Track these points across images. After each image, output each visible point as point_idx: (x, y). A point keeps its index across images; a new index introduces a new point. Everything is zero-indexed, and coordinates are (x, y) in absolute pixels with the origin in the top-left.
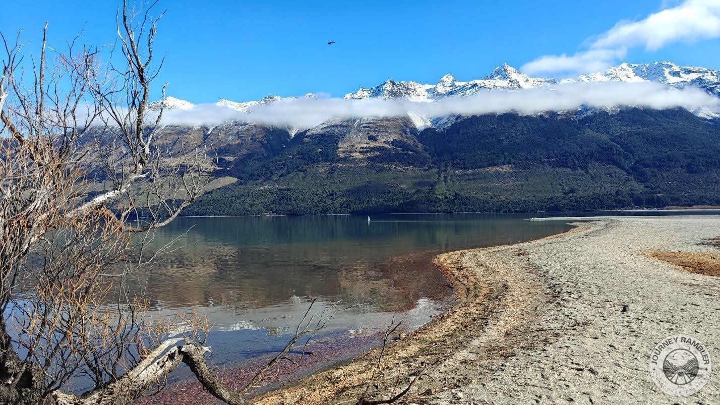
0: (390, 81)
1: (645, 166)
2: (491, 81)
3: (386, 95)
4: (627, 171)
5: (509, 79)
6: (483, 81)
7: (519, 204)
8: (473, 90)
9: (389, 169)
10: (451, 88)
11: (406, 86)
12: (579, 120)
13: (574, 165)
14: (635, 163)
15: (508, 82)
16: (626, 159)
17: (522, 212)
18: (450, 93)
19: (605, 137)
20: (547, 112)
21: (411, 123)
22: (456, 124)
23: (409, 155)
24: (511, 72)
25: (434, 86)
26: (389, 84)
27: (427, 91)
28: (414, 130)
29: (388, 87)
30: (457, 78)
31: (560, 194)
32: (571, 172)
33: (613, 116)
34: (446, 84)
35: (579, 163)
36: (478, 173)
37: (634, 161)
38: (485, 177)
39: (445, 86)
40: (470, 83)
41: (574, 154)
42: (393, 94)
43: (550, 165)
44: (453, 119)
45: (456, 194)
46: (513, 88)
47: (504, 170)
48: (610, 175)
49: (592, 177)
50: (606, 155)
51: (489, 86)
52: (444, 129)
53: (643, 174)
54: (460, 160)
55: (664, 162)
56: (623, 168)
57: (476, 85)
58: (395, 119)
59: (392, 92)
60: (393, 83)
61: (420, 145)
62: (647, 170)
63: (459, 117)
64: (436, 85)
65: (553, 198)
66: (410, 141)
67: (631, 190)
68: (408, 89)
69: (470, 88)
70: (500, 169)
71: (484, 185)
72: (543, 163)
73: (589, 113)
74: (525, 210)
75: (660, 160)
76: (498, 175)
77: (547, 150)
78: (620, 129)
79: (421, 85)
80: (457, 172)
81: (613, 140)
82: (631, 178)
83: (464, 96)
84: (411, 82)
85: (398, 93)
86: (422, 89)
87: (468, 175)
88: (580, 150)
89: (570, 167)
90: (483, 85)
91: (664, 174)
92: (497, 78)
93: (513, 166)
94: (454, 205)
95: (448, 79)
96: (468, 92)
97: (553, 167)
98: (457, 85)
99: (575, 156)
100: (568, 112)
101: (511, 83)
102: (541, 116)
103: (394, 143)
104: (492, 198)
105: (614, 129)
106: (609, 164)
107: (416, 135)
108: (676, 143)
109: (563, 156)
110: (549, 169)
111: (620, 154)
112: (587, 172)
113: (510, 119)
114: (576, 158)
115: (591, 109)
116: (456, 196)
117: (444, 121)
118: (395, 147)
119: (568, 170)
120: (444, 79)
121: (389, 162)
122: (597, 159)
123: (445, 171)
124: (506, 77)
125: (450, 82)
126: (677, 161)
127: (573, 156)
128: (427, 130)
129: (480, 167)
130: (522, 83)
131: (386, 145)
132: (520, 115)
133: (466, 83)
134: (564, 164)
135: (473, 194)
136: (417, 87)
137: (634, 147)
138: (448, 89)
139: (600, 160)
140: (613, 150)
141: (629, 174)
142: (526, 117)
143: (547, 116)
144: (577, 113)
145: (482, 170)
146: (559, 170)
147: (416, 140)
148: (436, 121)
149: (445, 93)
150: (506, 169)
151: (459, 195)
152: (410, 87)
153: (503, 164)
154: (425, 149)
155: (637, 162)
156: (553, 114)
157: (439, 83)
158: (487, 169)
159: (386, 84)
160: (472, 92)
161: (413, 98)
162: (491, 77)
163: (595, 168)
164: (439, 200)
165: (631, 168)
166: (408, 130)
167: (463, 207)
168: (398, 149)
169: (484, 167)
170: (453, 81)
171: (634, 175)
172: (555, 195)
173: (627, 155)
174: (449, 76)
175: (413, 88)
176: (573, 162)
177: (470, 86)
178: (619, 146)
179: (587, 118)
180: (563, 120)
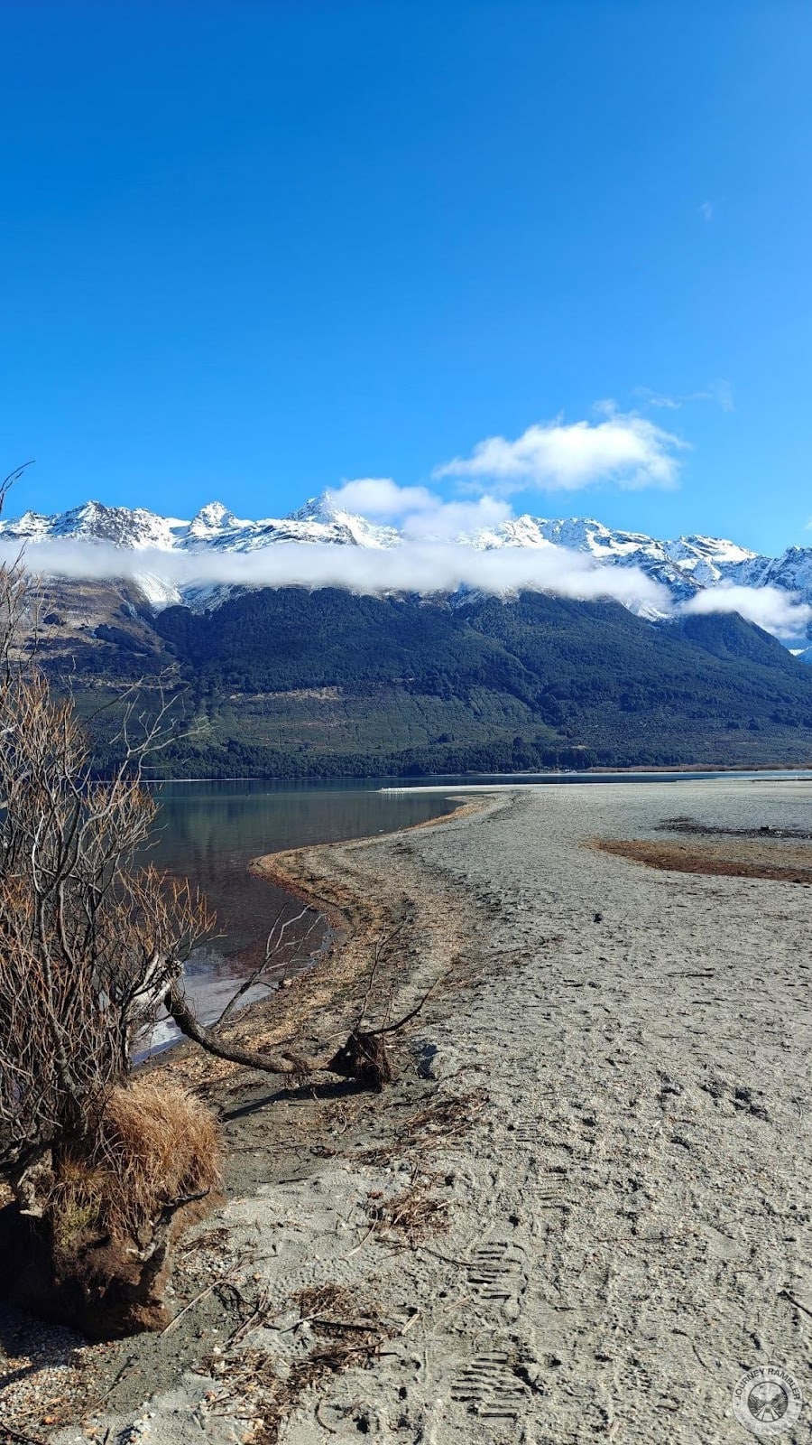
0: (95, 504)
1: (559, 696)
2: (300, 523)
3: (84, 531)
4: (529, 704)
5: (335, 524)
6: (286, 522)
7: (351, 762)
8: (265, 538)
9: (91, 686)
10: (222, 530)
11: (129, 518)
12: (455, 610)
13: (447, 690)
14: (545, 691)
15: (332, 528)
16: (529, 684)
17: (356, 776)
18: (219, 542)
19: (496, 644)
20: (402, 593)
21: (138, 594)
22: (232, 601)
23: (134, 658)
24: (336, 511)
25: (187, 523)
26: (93, 510)
27: (174, 531)
28: (145, 609)
29: (90, 515)
30: (234, 510)
31: (423, 744)
32: (442, 704)
33: (509, 606)
34: (212, 520)
35: (455, 689)
36: (274, 701)
37: (542, 687)
38: (286, 710)
39: (210, 526)
40: (260, 523)
41: (446, 671)
42: (98, 530)
43: (406, 689)
44: (225, 592)
45: (231, 742)
46: (341, 542)
47: (324, 696)
48: (505, 710)
49: (476, 713)
50: (498, 676)
51: (296, 534)
52: (207, 611)
53: (555, 711)
54: (240, 673)
55: (587, 690)
56: (524, 699)
57: (269, 529)
58: (103, 583)
59: (99, 527)
60: (100, 508)
61: (157, 640)
62: (562, 703)
63: (236, 589)
64: (193, 520)
65: (411, 750)
66: (138, 630)
67: (538, 738)
68: (132, 524)
69: (260, 534)
70: (318, 696)
71: (285, 724)
72: (393, 685)
73: (471, 600)
74: (361, 773)
75: (580, 688)
76: (312, 706)
77: (401, 660)
78: (522, 630)
79: (159, 518)
80: (233, 697)
81: (508, 649)
82: (537, 716)
83: (248, 549)
84: (139, 511)
85: (112, 530)
86: (162, 527)
87: (255, 704)
88: (456, 665)
89: (439, 694)
90: (284, 530)
91: (587, 712)
92: (311, 518)
93: (341, 689)
94: (227, 762)
95: (216, 512)
96: (256, 540)
97: (411, 693)
98: (233, 526)
99: (448, 675)
100: (437, 593)
101: (336, 532)
102: (390, 598)
103: (100, 632)
104: (301, 749)
105: (511, 630)
106: (503, 690)
107: (148, 618)
108: (606, 660)
109: (429, 673)
110: (404, 697)
111: (519, 675)
112: (468, 705)
113: (334, 597)
114: (450, 678)
115: (473, 592)
116: (231, 744)
117: (207, 594)
118: (103, 642)
119: (437, 699)
120: (209, 510)
121: (89, 671)
122: (483, 682)
123: (209, 694)
124: (326, 520)
125: (219, 517)
126: (606, 690)
127: (444, 675)
128: (172, 611)
129: (279, 690)
130: (358, 536)
131: (83, 635)
132: (353, 593)
133: (250, 523)
134: (430, 689)
135: (265, 741)
136: (153, 521)
137: (542, 663)
138: (216, 532)
139: (487, 683)
140: (510, 667)
141: (534, 710)
142: (365, 598)
143: (401, 600)
144: (451, 597)
145: (282, 694)
146: (422, 699)
147: (149, 630)
148: (190, 593)
149: (209, 538)
150: (326, 695)
151: (236, 743)
152: (137, 520)
153: (322, 685)
154: (168, 649)
155: (547, 689)
156: (413, 597)
157: (198, 516)
158: (291, 694)
159: (87, 509)
160: (263, 542)
161: (142, 545)
162: (301, 517)
163: (482, 697)
164: (197, 754)
165: (537, 700)
166: (132, 608)
167: (245, 768)
168: (109, 644)
169: (287, 689)
170: (225, 518)
171: (542, 711)
172: (416, 744)
173: (531, 677)
174: (218, 507)
175: (144, 523)
176: (445, 685)
177: (259, 530)
178: (518, 659)
179: (468, 606)
180: (427, 609)
